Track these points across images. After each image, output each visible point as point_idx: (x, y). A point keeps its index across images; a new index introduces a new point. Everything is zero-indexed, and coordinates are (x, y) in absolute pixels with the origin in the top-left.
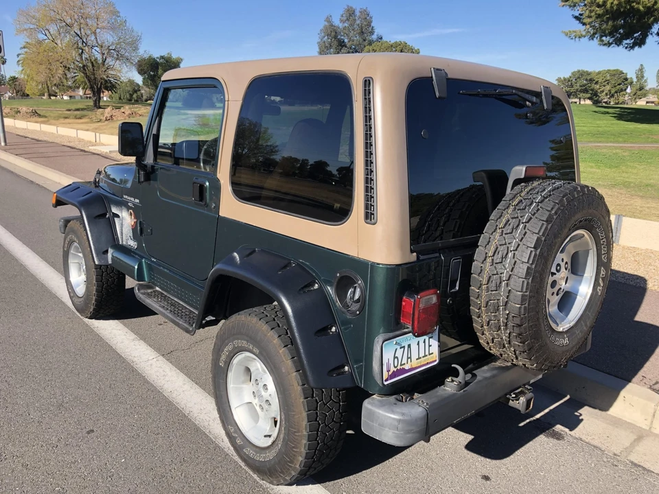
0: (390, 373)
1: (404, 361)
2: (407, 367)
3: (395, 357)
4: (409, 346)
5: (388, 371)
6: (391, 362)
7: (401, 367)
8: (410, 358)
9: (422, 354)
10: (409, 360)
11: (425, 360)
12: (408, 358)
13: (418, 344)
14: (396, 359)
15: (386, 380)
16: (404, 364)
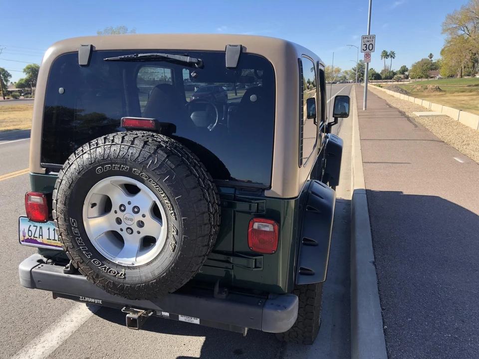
0: (26, 238)
1: (37, 235)
2: (39, 240)
3: (29, 230)
4: (41, 228)
5: (24, 236)
6: (26, 231)
7: (35, 239)
8: (42, 235)
9: (52, 237)
10: (41, 237)
11: (55, 243)
12: (40, 235)
13: (49, 229)
14: (30, 232)
15: (22, 241)
16: (37, 237)
